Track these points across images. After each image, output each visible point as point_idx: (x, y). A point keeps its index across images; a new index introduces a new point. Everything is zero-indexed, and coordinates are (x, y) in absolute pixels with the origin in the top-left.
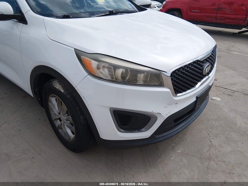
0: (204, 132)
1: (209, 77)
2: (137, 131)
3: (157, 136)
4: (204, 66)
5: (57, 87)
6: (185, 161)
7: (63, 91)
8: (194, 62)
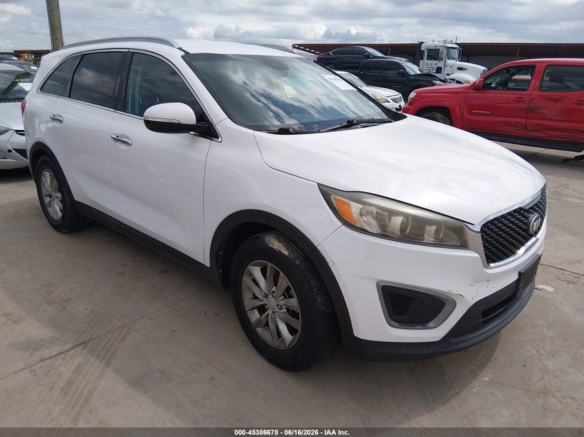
0: (527, 347)
1: (538, 239)
2: (419, 327)
3: (453, 341)
4: (530, 219)
5: (275, 247)
6: (499, 395)
7: (286, 253)
8: (515, 211)
